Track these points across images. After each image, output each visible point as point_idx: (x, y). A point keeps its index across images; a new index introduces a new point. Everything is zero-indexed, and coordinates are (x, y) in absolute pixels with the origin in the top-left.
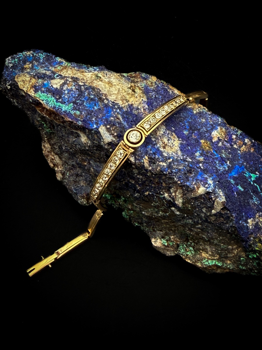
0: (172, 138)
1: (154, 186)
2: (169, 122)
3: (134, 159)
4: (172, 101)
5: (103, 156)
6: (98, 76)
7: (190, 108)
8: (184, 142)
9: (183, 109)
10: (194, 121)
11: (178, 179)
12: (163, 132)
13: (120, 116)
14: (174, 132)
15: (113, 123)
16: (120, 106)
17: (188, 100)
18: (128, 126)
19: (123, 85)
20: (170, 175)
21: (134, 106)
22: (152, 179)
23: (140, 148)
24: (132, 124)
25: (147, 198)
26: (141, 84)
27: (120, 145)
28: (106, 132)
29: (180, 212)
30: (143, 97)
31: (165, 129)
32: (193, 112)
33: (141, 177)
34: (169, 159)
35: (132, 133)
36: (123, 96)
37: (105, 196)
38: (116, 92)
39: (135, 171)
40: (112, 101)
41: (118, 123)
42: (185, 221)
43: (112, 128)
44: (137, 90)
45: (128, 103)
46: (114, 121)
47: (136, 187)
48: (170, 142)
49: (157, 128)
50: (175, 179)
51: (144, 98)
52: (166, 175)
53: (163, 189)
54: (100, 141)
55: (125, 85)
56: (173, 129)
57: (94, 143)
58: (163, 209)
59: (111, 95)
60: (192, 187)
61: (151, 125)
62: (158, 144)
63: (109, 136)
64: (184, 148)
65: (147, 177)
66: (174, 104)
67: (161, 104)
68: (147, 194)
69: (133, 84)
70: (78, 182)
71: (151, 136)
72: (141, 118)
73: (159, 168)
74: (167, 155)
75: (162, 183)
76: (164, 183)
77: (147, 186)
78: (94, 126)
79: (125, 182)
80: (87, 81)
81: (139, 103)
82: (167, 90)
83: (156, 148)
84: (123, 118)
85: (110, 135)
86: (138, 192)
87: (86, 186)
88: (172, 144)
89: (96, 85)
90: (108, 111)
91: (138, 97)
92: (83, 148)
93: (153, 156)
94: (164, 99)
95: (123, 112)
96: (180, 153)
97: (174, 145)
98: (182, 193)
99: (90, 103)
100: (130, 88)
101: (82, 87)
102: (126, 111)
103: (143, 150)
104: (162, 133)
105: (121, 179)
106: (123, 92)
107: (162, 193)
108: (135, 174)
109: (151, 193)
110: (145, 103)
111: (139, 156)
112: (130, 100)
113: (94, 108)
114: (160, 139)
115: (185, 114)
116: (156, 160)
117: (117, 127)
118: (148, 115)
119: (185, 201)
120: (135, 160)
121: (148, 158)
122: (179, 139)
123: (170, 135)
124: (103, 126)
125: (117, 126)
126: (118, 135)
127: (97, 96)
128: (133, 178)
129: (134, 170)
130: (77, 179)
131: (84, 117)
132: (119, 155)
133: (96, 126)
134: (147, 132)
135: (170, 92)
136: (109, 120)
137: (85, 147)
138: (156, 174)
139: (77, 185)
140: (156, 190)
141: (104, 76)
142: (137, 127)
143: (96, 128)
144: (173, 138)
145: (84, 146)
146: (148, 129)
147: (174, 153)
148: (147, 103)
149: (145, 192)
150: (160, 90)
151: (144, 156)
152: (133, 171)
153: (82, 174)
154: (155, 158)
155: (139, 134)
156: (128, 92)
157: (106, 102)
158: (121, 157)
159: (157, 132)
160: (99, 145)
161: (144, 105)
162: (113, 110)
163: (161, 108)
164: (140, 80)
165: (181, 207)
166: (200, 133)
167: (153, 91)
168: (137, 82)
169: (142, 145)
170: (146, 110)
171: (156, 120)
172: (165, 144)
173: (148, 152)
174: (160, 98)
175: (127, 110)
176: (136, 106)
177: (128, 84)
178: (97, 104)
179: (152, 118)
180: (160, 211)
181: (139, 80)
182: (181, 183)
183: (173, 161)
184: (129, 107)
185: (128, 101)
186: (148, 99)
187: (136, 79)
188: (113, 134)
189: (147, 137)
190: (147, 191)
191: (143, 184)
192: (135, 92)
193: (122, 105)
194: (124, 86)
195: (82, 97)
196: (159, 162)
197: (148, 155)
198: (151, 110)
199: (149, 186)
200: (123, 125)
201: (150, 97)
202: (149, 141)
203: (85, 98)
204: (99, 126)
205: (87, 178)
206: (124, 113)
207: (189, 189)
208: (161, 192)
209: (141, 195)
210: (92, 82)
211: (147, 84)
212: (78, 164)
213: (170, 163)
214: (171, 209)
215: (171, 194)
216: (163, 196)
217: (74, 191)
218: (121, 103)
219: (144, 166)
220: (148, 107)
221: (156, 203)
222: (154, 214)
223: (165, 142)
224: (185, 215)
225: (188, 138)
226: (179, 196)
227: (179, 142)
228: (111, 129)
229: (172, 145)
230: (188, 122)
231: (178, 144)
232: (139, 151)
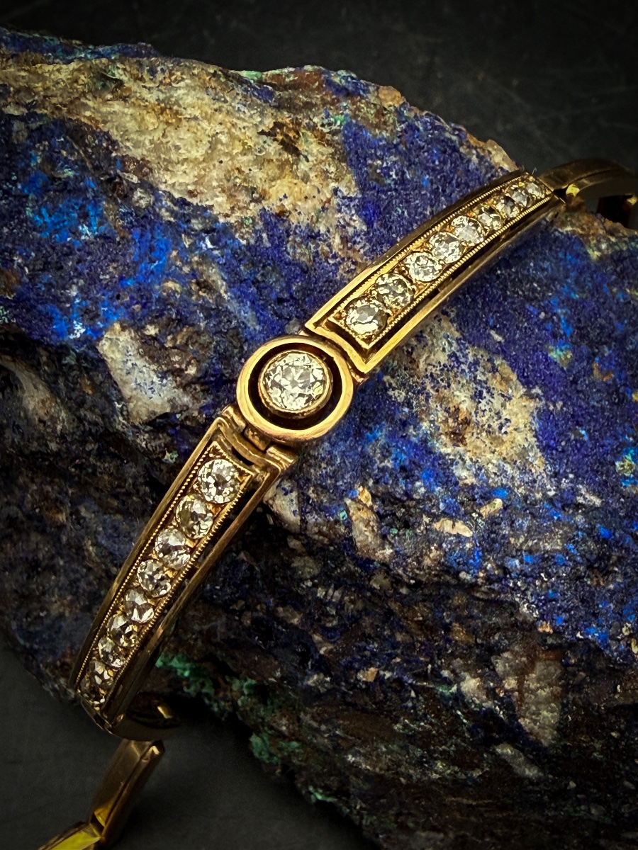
0: (495, 383)
1: (408, 638)
2: (474, 300)
3: (295, 507)
4: (489, 197)
5: (134, 485)
6: (108, 78)
7: (568, 236)
8: (554, 404)
9: (535, 239)
10: (593, 295)
11: (538, 607)
12: (450, 356)
13: (215, 275)
14: (504, 352)
15: (178, 313)
16: (216, 221)
17: (561, 193)
18: (258, 328)
19: (235, 120)
20: (496, 586)
21: (293, 220)
22: (395, 607)
23: (326, 444)
24: (281, 317)
25: (367, 699)
26: (328, 116)
27: (218, 431)
28: (140, 363)
29: (542, 769)
30: (337, 180)
31: (457, 340)
32: (587, 253)
33: (337, 594)
34: (487, 497)
35: (280, 363)
36: (236, 173)
37: (165, 663)
38: (198, 153)
39: (307, 567)
40: (177, 196)
41: (203, 308)
42: (569, 808)
43: (174, 339)
44: (311, 147)
45: (260, 207)
46: (182, 299)
47: (313, 644)
48: (487, 408)
49: (418, 335)
50: (524, 609)
51: (344, 183)
52: (474, 586)
53: (453, 655)
54: (107, 412)
55: (244, 120)
56: (498, 338)
57: (81, 420)
58: (453, 748)
59: (168, 166)
60: (620, 654)
61: (383, 317)
62: (422, 420)
63: (156, 379)
64: (560, 434)
65: (369, 594)
66: (500, 207)
67: (432, 213)
68: (371, 679)
69: (285, 117)
70: (39, 600)
71: (386, 378)
72: (329, 281)
73: (434, 553)
74: (476, 475)
75: (448, 628)
76: (461, 624)
77: (366, 638)
78: (71, 331)
79: (255, 614)
80: (45, 97)
81: (319, 207)
82: (455, 150)
83: (414, 439)
84: (231, 285)
85: (163, 376)
86: (323, 665)
87: (76, 619)
88: (498, 414)
89: (90, 118)
90: (151, 249)
91: (312, 175)
92: (34, 446)
93: (402, 483)
94: (444, 191)
95: (234, 253)
96: (538, 464)
97: (507, 420)
98: (560, 679)
99: (56, 207)
100: (271, 134)
101: (17, 126)
102: (248, 247)
103: (343, 454)
104: (443, 358)
105: (234, 602)
106: (235, 152)
107: (446, 673)
108: (302, 580)
109: (388, 675)
110: (348, 206)
111: (325, 488)
112: (272, 191)
113: (77, 234)
114: (432, 392)
115: (546, 265)
116: (415, 507)
117: (199, 333)
118: (366, 267)
119: (575, 721)
120: (303, 512)
121: (374, 497)
122: (529, 389)
123: (484, 367)
124: (123, 329)
125: (202, 324)
126: (206, 374)
127: (96, 168)
128: (297, 601)
129: (297, 563)
130: (34, 586)
131: (20, 282)
132: (213, 490)
133: (83, 331)
134: (365, 354)
135: (469, 161)
136: (155, 296)
137: (42, 438)
138: (419, 584)
139: (35, 614)
140: (418, 661)
141: (142, 79)
142: (307, 331)
143: (84, 340)
144: (499, 387)
145: (36, 435)
146: (368, 340)
147: (508, 468)
148: (362, 208)
149: (358, 671)
150: (421, 148)
151: (351, 488)
152: (295, 565)
153: (55, 561)
154: (408, 494)
155: (318, 369)
156: (260, 152)
157: (143, 203)
158: (220, 500)
159: (414, 355)
160: (106, 429)
161: (347, 218)
162: (178, 243)
163: (437, 228)
164: (322, 99)
165: (552, 746)
166: (626, 358)
167: (390, 148)
168: (308, 106)
169: (337, 427)
170: (355, 243)
171: (414, 291)
172: (461, 417)
173: (372, 462)
174: (424, 183)
175: (252, 242)
176: (304, 219)
177: (262, 114)
178: (91, 213)
179: (388, 280)
180: (436, 759)
181: (317, 98)
182: (557, 633)
183: (505, 508)
184: (267, 224)
185: (263, 197)
186: (363, 186)
187: (302, 93)
188: (178, 373)
189: (365, 384)
190: (367, 664)
191: (349, 627)
192: (295, 152)
193: (227, 216)
194: (240, 124)
195: (14, 178)
196: (435, 518)
197: (371, 483)
198: (381, 244)
199: (379, 637)
200: (234, 322)
201: (377, 180)
202: (377, 401)
203: (27, 178)
204: (101, 330)
205: (78, 580)
206: (237, 255)
207: (600, 665)
208: (440, 668)
209: (335, 680)
210: (71, 102)
211: (355, 116)
212: (30, 517)
213: (493, 521)
214: (494, 753)
215: (499, 679)
216: (454, 689)
217: (22, 642)
218: (220, 205)
219: (351, 539)
220: (364, 228)
221: (415, 719)
222: (403, 769)
223: (458, 410)
224: (567, 785)
225: (574, 382)
226: (543, 693)
227: (532, 404)
228: (169, 345)
229: (495, 425)
230: (568, 302)
231: (527, 415)
232: (323, 459)
